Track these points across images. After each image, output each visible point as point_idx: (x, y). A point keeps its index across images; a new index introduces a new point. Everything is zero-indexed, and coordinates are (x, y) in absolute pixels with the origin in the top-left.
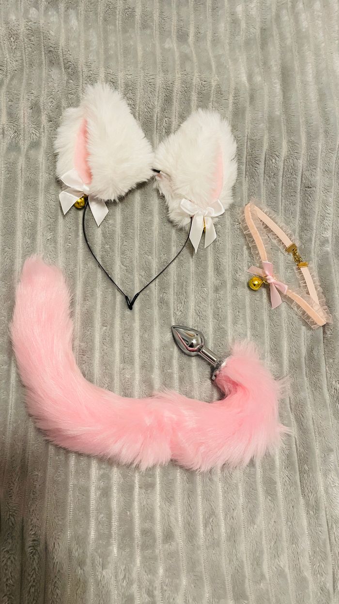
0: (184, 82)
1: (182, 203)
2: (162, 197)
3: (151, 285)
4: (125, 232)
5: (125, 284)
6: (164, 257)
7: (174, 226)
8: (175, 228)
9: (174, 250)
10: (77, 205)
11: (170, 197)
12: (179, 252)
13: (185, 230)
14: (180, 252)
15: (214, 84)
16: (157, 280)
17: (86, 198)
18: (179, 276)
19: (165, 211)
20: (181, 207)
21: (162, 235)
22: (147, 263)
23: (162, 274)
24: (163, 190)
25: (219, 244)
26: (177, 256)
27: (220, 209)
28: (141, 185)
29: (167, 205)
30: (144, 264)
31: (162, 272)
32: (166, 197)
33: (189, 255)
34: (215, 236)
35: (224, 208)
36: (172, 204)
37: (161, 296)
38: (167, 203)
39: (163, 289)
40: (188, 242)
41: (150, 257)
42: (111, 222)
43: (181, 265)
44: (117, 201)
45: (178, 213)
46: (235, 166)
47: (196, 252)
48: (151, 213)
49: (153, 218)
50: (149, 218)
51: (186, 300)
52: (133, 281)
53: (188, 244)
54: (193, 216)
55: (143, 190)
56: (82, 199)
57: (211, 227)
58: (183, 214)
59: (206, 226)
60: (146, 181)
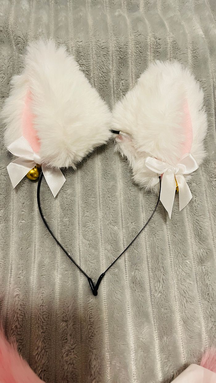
0: (138, 43)
1: (147, 161)
2: (125, 159)
3: (119, 261)
4: (86, 201)
5: (88, 263)
6: (132, 226)
7: (141, 189)
8: (142, 192)
9: (143, 217)
10: (30, 177)
11: (133, 158)
12: (149, 218)
13: (154, 193)
14: (151, 218)
15: (169, 40)
16: (126, 254)
17: (39, 168)
18: (153, 247)
19: (129, 174)
20: (147, 166)
21: (128, 200)
22: (113, 236)
23: (131, 247)
24: (125, 152)
25: (196, 204)
26: (147, 224)
27: (193, 165)
28: (100, 149)
29: (131, 167)
30: (110, 236)
31: (131, 244)
32: (129, 159)
33: (162, 221)
34: (191, 196)
35: (197, 163)
36: (136, 164)
37: (133, 273)
38: (130, 165)
39: (135, 264)
40: (159, 205)
41: (116, 228)
42: (69, 191)
43: (153, 233)
44: (74, 167)
45: (144, 173)
46: (204, 117)
47: (170, 217)
48: (114, 178)
49: (116, 183)
50: (112, 183)
51: (164, 277)
52: (97, 258)
53: (160, 208)
54: (162, 175)
55: (103, 154)
56: (35, 169)
57: (185, 186)
58: (149, 174)
59: (178, 185)
60: (105, 143)
